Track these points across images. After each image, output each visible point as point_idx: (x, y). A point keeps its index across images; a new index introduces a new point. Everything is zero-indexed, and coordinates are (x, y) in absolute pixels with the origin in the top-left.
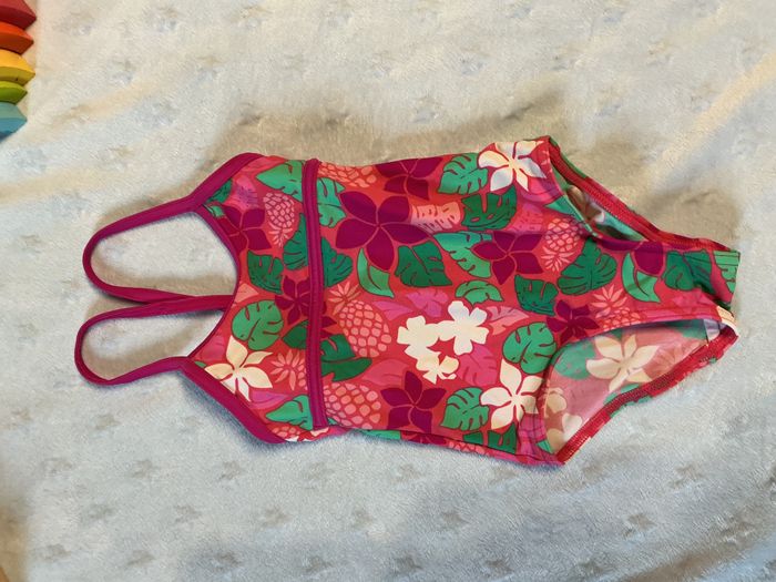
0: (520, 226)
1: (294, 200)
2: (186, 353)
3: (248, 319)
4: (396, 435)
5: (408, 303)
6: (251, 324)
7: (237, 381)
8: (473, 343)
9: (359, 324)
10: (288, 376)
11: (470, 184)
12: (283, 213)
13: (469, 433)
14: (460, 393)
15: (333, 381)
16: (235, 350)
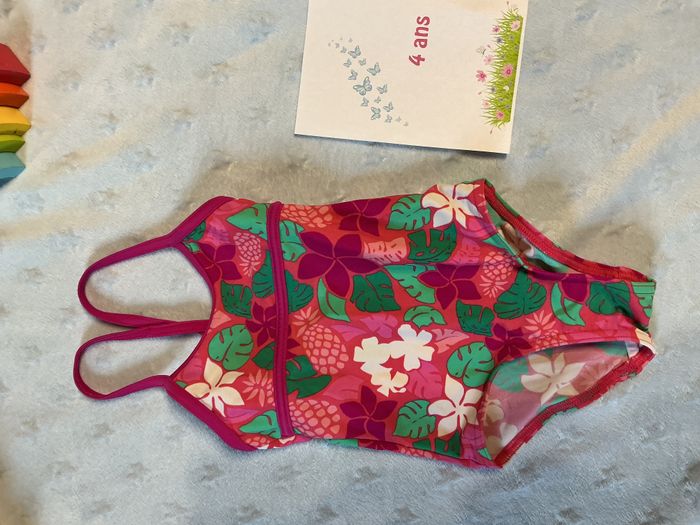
0: (459, 259)
1: (261, 238)
2: (169, 372)
3: (223, 342)
4: (354, 443)
5: (363, 326)
6: (225, 346)
7: (213, 398)
8: (421, 360)
9: (319, 345)
10: (259, 393)
11: (415, 222)
12: (251, 248)
13: (419, 440)
14: (411, 404)
15: (298, 398)
16: (212, 371)
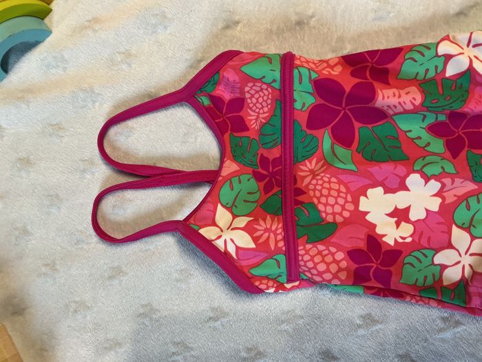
0: (474, 107)
1: (273, 88)
2: (181, 217)
3: (232, 190)
4: (360, 290)
5: (370, 176)
6: (234, 193)
7: (225, 241)
8: (427, 210)
9: (327, 194)
10: (268, 238)
11: (427, 70)
12: (261, 100)
13: (425, 288)
14: (416, 254)
15: (307, 243)
16: (222, 216)
